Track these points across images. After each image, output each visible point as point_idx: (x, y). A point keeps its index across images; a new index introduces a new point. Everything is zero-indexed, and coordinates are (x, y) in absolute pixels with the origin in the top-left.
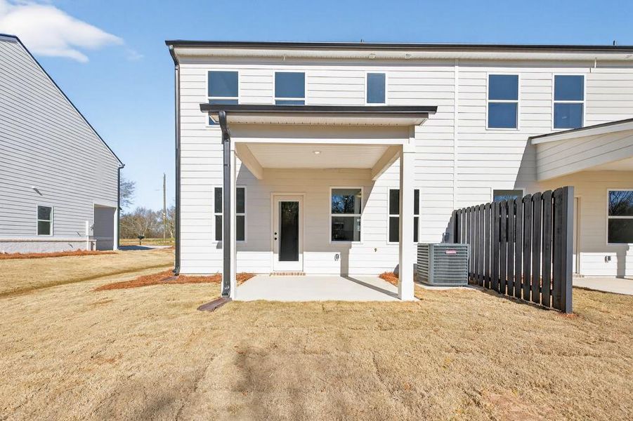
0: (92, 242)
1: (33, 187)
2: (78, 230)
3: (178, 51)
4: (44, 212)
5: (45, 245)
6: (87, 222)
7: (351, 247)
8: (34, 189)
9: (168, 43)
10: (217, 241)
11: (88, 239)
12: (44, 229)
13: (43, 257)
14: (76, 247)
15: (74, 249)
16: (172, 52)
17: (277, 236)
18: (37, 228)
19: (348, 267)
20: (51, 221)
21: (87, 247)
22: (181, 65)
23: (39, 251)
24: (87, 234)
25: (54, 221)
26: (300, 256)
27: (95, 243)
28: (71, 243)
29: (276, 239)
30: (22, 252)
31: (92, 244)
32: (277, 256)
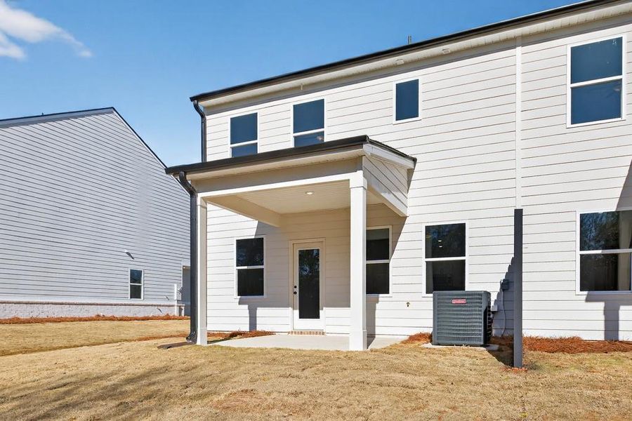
0: (180, 307)
1: (126, 251)
2: (167, 294)
3: (202, 104)
4: (136, 276)
5: (137, 308)
6: (176, 285)
7: (378, 301)
8: (127, 253)
9: (192, 99)
10: (239, 297)
11: (176, 303)
12: (136, 293)
13: (130, 320)
14: (165, 312)
15: (162, 315)
16: (196, 107)
17: (297, 290)
18: (129, 291)
19: (374, 326)
20: (142, 284)
21: (175, 312)
22: (207, 117)
23: (130, 315)
24: (175, 298)
25: (145, 284)
26: (321, 312)
27: (183, 308)
28: (160, 308)
29: (295, 293)
30: (117, 315)
31: (180, 310)
32: (297, 312)
